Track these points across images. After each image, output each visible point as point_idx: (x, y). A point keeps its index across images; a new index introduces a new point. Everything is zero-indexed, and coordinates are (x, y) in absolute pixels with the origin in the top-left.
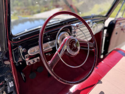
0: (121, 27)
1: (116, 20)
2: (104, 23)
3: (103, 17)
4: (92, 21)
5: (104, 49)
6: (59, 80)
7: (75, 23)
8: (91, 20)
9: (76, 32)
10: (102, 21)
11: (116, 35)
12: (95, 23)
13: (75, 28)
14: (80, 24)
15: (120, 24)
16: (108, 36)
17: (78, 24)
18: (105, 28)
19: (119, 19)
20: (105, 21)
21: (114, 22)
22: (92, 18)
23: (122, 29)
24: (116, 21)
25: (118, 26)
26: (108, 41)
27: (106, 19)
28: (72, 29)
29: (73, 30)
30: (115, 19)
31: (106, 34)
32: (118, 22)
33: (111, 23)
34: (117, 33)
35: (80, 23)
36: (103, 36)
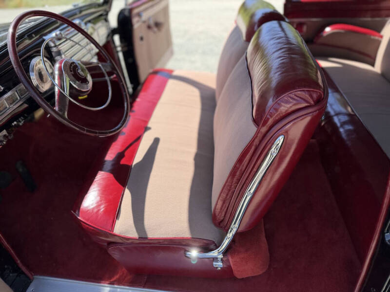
0: (144, 22)
1: (129, 7)
2: (106, 20)
3: (99, 5)
4: (83, 20)
5: (132, 82)
6: (85, 132)
7: (50, 32)
8: (78, 18)
9: (61, 52)
10: (101, 15)
11: (141, 43)
12: (90, 25)
13: (57, 44)
14: (62, 32)
15: (139, 15)
16: (126, 49)
17: (58, 32)
18: (113, 32)
19: (134, 5)
20: (107, 14)
21: (126, 13)
22: (78, 13)
23: (149, 27)
24: (131, 10)
25: (138, 22)
26: (130, 60)
27: (108, 9)
28: (51, 47)
29: (54, 50)
30: (126, 5)
31: (120, 46)
32: (135, 11)
33: (121, 16)
34: (142, 39)
35: (61, 30)
36: (117, 52)
